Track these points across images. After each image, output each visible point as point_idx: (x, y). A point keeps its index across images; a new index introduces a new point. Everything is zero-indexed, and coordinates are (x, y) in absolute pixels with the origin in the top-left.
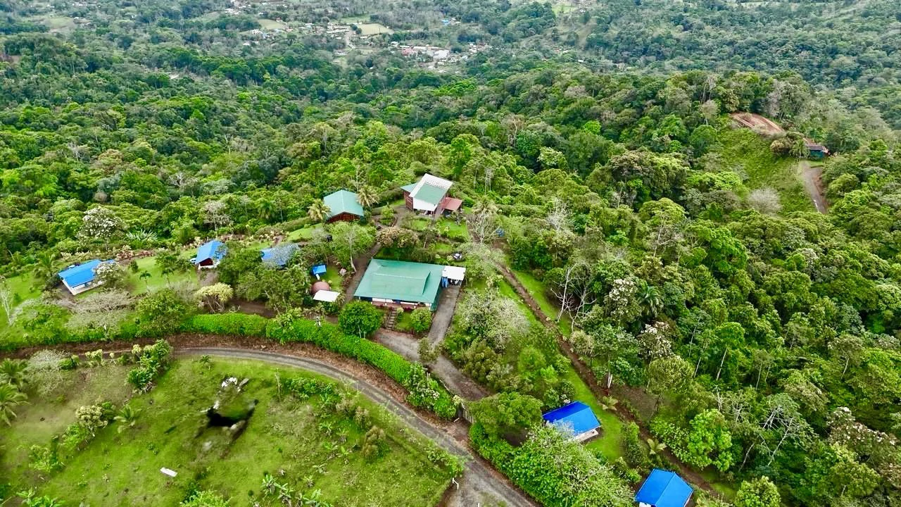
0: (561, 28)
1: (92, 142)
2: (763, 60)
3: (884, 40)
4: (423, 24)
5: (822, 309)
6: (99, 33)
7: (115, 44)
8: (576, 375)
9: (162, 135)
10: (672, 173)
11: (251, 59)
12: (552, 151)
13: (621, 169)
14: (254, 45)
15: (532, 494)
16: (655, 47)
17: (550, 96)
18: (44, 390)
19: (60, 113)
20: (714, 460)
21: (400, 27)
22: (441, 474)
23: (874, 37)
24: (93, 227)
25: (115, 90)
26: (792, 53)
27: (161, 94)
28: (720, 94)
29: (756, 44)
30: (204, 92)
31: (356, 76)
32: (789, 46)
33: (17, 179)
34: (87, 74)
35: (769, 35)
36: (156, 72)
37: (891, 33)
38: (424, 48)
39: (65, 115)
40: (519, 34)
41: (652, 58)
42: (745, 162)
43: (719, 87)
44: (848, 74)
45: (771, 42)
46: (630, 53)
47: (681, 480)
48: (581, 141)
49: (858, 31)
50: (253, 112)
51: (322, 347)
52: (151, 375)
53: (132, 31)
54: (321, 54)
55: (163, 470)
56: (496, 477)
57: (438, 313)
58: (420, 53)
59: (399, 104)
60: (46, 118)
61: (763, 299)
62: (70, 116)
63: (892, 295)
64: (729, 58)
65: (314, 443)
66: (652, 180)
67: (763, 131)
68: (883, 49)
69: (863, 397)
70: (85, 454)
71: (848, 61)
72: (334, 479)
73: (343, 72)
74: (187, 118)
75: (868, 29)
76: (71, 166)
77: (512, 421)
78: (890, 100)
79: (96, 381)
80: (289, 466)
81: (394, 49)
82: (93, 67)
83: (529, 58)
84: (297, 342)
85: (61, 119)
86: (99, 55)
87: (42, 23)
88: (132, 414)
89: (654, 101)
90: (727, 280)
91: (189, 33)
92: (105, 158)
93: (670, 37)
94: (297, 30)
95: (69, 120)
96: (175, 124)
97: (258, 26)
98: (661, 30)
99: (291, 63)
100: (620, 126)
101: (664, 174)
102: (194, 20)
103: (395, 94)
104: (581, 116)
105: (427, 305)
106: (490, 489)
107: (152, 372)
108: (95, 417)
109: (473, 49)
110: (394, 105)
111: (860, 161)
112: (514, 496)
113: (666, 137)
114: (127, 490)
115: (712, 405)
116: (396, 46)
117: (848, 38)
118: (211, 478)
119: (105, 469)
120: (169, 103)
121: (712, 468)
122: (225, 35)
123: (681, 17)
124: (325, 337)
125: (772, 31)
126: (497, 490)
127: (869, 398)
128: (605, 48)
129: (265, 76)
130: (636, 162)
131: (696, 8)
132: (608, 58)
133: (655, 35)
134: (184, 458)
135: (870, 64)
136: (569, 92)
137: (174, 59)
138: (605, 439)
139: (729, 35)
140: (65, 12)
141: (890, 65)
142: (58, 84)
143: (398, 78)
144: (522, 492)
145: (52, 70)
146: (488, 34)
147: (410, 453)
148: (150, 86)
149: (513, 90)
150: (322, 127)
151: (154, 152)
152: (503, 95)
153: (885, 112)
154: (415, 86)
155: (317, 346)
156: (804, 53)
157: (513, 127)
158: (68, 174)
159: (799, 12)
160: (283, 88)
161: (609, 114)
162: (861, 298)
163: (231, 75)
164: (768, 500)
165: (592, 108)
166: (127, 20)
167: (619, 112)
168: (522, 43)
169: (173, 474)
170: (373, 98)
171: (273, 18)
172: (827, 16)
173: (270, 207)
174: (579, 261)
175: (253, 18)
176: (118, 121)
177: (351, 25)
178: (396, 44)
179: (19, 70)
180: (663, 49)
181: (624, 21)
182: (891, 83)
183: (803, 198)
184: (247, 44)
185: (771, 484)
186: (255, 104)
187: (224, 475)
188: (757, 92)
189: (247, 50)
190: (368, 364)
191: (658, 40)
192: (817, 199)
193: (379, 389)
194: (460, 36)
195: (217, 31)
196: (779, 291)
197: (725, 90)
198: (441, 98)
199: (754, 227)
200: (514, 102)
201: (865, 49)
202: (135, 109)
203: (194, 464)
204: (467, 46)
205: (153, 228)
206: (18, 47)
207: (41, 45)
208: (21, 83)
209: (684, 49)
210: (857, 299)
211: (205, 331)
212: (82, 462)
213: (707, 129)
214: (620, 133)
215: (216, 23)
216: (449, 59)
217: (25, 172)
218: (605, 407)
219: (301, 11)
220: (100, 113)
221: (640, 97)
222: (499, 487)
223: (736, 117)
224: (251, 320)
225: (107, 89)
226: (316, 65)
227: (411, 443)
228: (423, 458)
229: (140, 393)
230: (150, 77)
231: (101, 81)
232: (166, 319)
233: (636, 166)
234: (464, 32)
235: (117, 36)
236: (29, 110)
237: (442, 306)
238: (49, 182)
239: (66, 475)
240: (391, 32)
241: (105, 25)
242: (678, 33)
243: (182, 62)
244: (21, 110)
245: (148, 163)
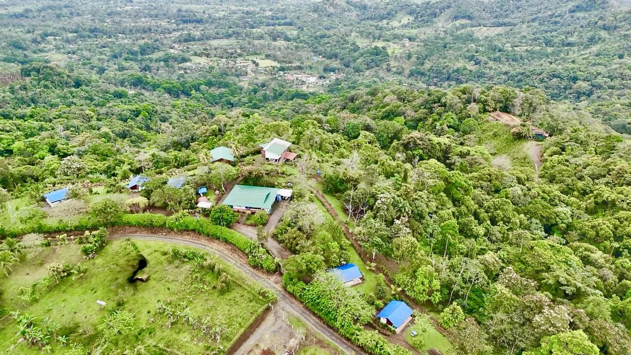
0: (393, 63)
1: (73, 129)
2: (526, 84)
3: (609, 72)
4: (300, 60)
5: (518, 221)
6: (84, 64)
7: (94, 72)
8: (354, 251)
9: (119, 126)
10: (443, 147)
11: (184, 81)
12: (368, 133)
13: (409, 143)
14: (186, 73)
15: (316, 312)
16: (455, 75)
17: (375, 102)
18: (29, 257)
19: (54, 112)
20: (430, 296)
21: (285, 62)
22: (263, 301)
23: (603, 69)
24: (67, 167)
25: (92, 100)
26: (546, 80)
27: (122, 102)
28: (482, 99)
29: (523, 74)
30: (150, 101)
31: (253, 93)
32: (544, 75)
33: (23, 147)
34: (73, 89)
35: (532, 68)
36: (120, 89)
37: (614, 66)
38: (300, 76)
39: (57, 113)
40: (364, 67)
41: (453, 83)
42: (495, 142)
43: (482, 96)
44: (584, 93)
45: (533, 72)
46: (439, 80)
47: (409, 308)
48: (385, 126)
49: (592, 66)
50: (181, 113)
51: (200, 233)
52: (95, 247)
53: (106, 64)
54: (231, 79)
55: (98, 302)
56: (296, 303)
57: (273, 215)
58: (297, 79)
59: (279, 110)
60: (44, 115)
61: (482, 215)
62: (60, 114)
63: (565, 214)
64: (504, 83)
65: (190, 286)
66: (429, 150)
67: (507, 122)
68: (609, 77)
69: (529, 266)
70: (51, 293)
71: (583, 85)
72: (199, 305)
73: (245, 90)
74: (137, 116)
75: (599, 64)
76: (58, 141)
77: (304, 267)
78: (609, 109)
79: (62, 252)
80: (174, 298)
81: (280, 76)
82: (78, 84)
83: (369, 82)
84: (185, 230)
85: (54, 116)
86: (82, 77)
87: (46, 58)
88: (82, 269)
89: (439, 104)
90: (459, 203)
91: (144, 65)
92: (80, 138)
93: (465, 69)
94: (216, 63)
95: (60, 116)
96: (129, 120)
97: (190, 60)
98: (460, 65)
99: (210, 84)
100: (417, 120)
101: (438, 147)
102: (147, 57)
103: (278, 104)
104: (393, 114)
105: (266, 210)
106: (292, 310)
107: (95, 246)
108: (59, 270)
109: (333, 76)
110: (276, 110)
111: (563, 139)
112: (305, 313)
113: (445, 126)
114: (75, 313)
115: (429, 263)
116: (281, 74)
117: (584, 70)
118: (126, 306)
119: (63, 301)
120: (126, 107)
121: (429, 301)
122: (168, 66)
123: (473, 56)
124: (201, 226)
125: (534, 66)
126: (296, 310)
127: (532, 267)
128: (421, 77)
129: (192, 92)
130: (418, 139)
131: (483, 50)
132: (424, 82)
133: (455, 68)
134: (111, 295)
135: (600, 87)
136: (387, 100)
137: (132, 81)
138: (365, 285)
139: (505, 68)
140: (62, 51)
141: (613, 88)
142: (54, 95)
143: (281, 95)
144: (310, 310)
145: (51, 86)
146: (343, 67)
147: (246, 290)
148: (114, 97)
149: (352, 100)
150: (221, 118)
151: (112, 135)
152: (346, 103)
153: (605, 117)
154: (292, 99)
155: (196, 232)
156: (555, 80)
157: (344, 119)
158: (56, 146)
159: (553, 53)
160: (203, 99)
161: (410, 113)
162: (544, 215)
163: (169, 91)
164: (457, 317)
165: (399, 109)
166: (103, 57)
167: (417, 111)
168: (366, 73)
169: (103, 303)
170: (263, 106)
171: (200, 55)
172: (572, 56)
173: (178, 159)
174: (362, 186)
175: (187, 55)
176: (92, 117)
177: (252, 61)
178: (282, 73)
179: (29, 86)
180: (461, 77)
181: (434, 58)
182: (613, 99)
183: (528, 163)
184: (182, 72)
185: (459, 307)
186: (183, 109)
187: (134, 304)
188: (507, 99)
189: (182, 76)
190: (226, 242)
191: (458, 71)
192: (537, 164)
193: (231, 256)
194: (325, 68)
195: (162, 63)
196: (492, 210)
197: (485, 98)
198: (306, 105)
199: (484, 174)
200: (352, 106)
201: (596, 77)
202: (103, 110)
203: (116, 298)
204: (329, 75)
205: (105, 172)
206: (30, 71)
207: (45, 70)
208: (30, 94)
209: (475, 77)
210: (542, 216)
211: (130, 225)
212: (49, 297)
213: (472, 121)
214: (418, 125)
215: (162, 58)
216: (317, 83)
217: (28, 143)
218: (368, 268)
219: (219, 51)
220: (80, 112)
221: (431, 102)
222: (297, 309)
223: (492, 114)
224: (158, 217)
225: (86, 98)
226: (226, 85)
227: (247, 285)
228: (253, 292)
229: (88, 258)
230: (115, 91)
231: (83, 93)
232: (106, 215)
233: (418, 142)
234: (327, 65)
235: (95, 67)
236: (33, 110)
237: (276, 211)
238: (42, 149)
239: (39, 304)
240: (279, 65)
241: (88, 59)
242: (471, 66)
243: (137, 83)
244: (28, 111)
245: (108, 142)
